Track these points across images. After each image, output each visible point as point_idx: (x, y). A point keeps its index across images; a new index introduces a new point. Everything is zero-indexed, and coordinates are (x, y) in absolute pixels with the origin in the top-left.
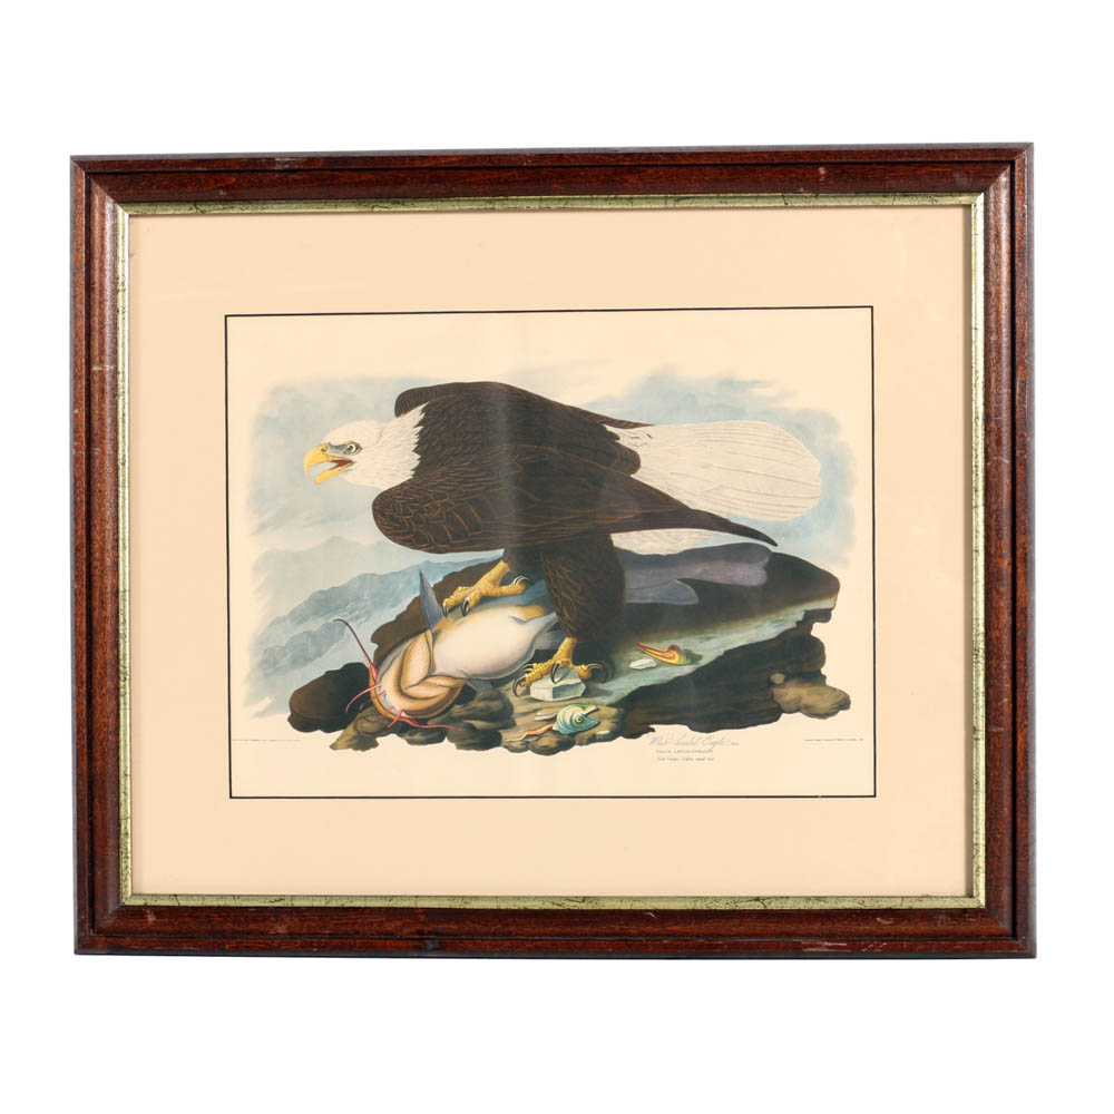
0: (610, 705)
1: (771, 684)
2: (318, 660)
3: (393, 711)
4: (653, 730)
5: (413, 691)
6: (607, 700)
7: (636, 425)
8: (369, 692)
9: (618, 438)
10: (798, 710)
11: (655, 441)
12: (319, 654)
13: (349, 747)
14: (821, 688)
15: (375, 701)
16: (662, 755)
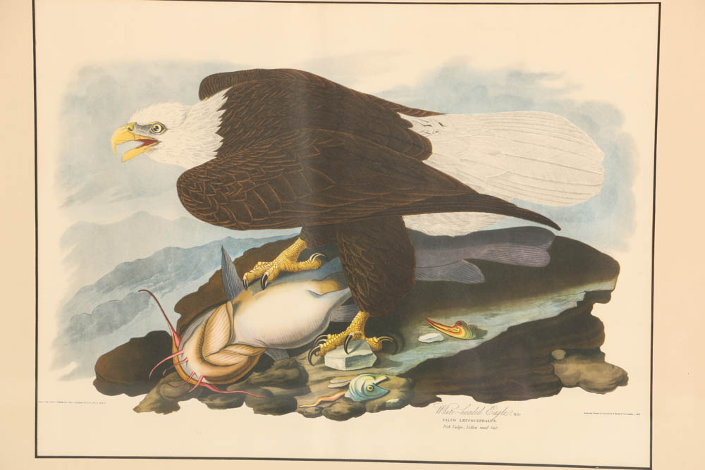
0: (400, 376)
1: (553, 360)
2: (123, 328)
3: (194, 377)
4: (440, 400)
5: (213, 359)
6: (397, 371)
7: (428, 114)
8: (172, 359)
9: (411, 126)
10: (577, 385)
11: (446, 129)
12: (124, 322)
13: (152, 410)
14: (600, 365)
15: (178, 367)
16: (448, 424)
